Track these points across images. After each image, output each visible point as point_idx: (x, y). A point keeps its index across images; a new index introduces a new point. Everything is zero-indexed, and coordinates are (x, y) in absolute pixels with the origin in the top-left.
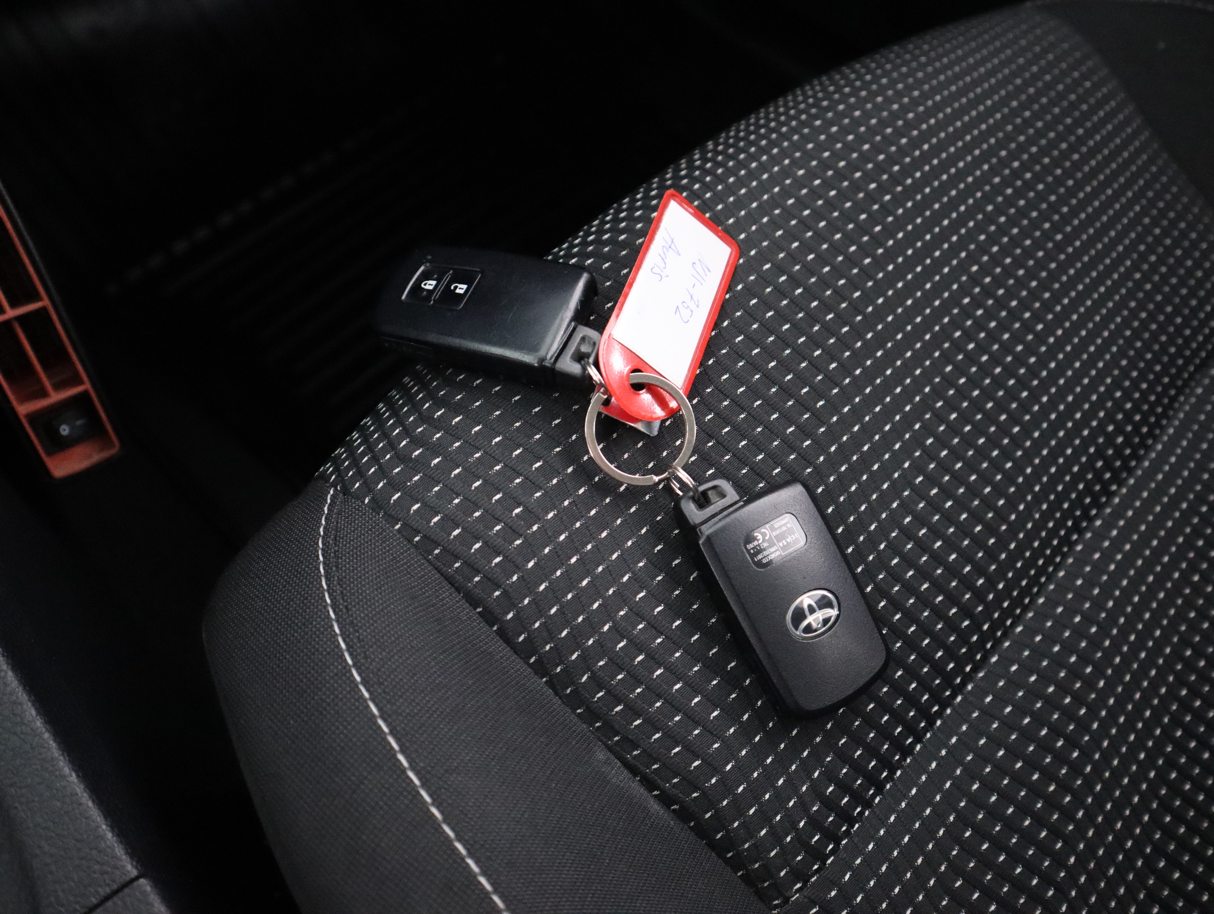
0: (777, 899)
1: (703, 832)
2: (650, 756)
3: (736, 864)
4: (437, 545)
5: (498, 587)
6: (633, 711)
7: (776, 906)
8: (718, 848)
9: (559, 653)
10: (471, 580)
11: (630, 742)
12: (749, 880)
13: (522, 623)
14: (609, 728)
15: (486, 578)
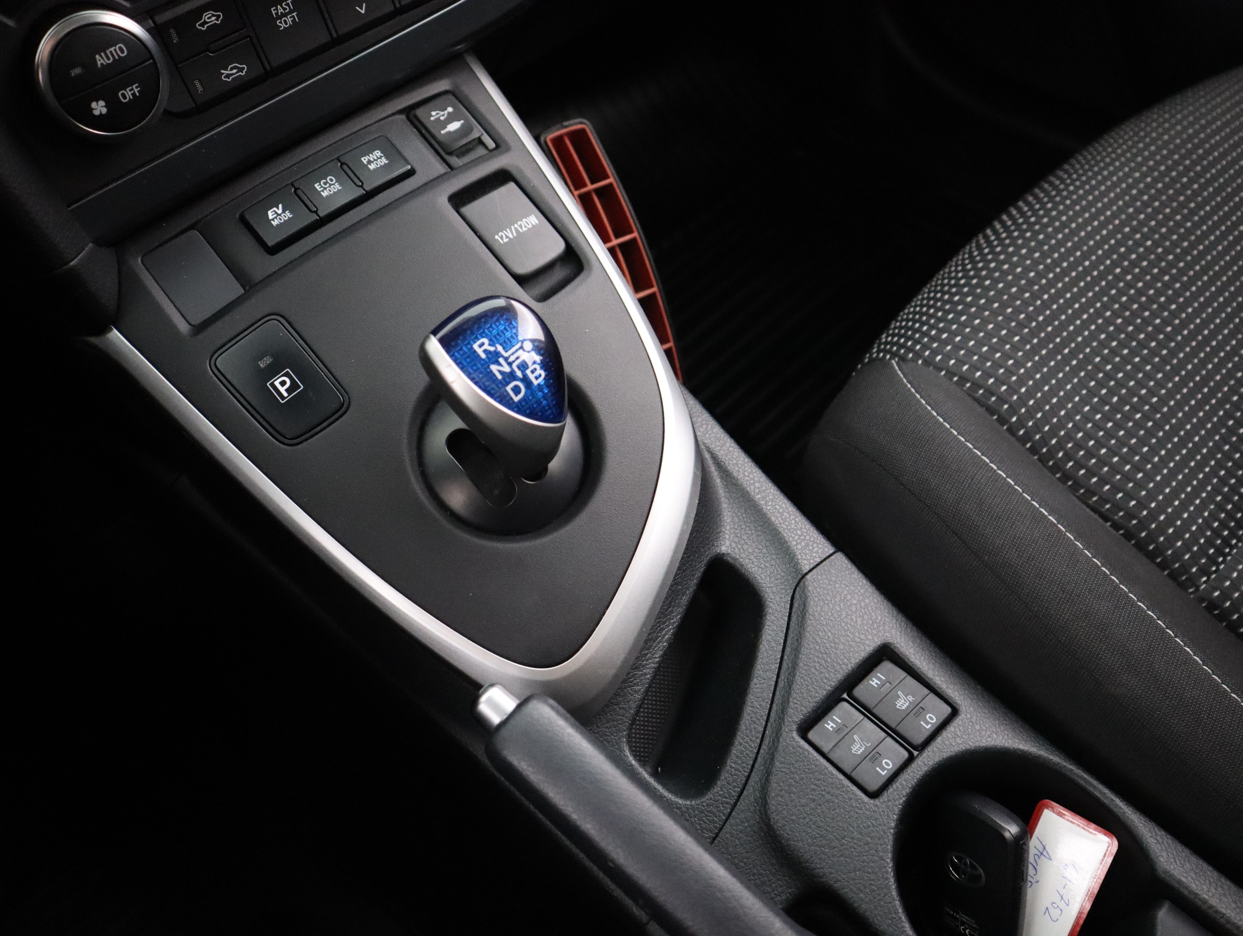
0: (1191, 588)
1: (1141, 546)
2: (1104, 500)
3: (1162, 566)
4: (968, 381)
5: (1006, 402)
6: (1091, 473)
7: (1192, 593)
8: (1151, 556)
9: (1044, 441)
10: (989, 400)
11: (1091, 492)
12: (1174, 576)
13: (1021, 423)
14: (1077, 485)
15: (999, 398)
